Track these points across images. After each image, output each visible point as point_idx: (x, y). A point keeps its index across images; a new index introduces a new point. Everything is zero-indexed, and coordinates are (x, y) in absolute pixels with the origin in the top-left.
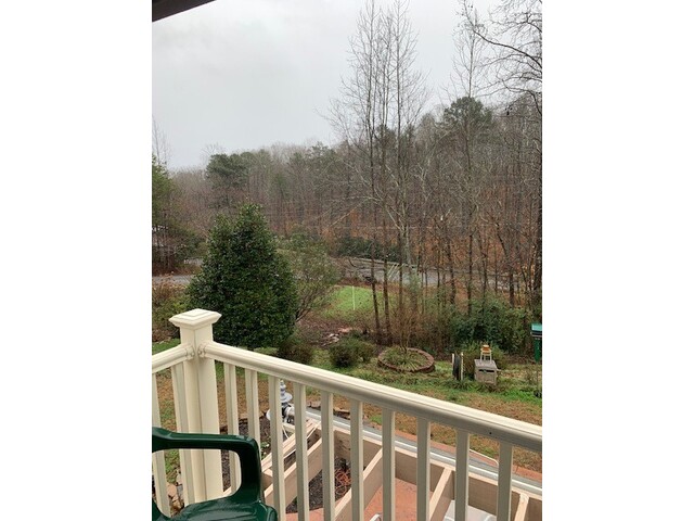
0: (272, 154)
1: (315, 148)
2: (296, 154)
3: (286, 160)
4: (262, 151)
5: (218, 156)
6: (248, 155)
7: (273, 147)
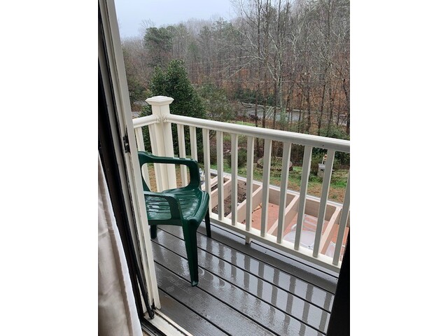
0: (188, 28)
1: (218, 22)
2: (205, 27)
3: (197, 32)
4: (181, 25)
5: (151, 28)
6: (171, 28)
7: (189, 22)
